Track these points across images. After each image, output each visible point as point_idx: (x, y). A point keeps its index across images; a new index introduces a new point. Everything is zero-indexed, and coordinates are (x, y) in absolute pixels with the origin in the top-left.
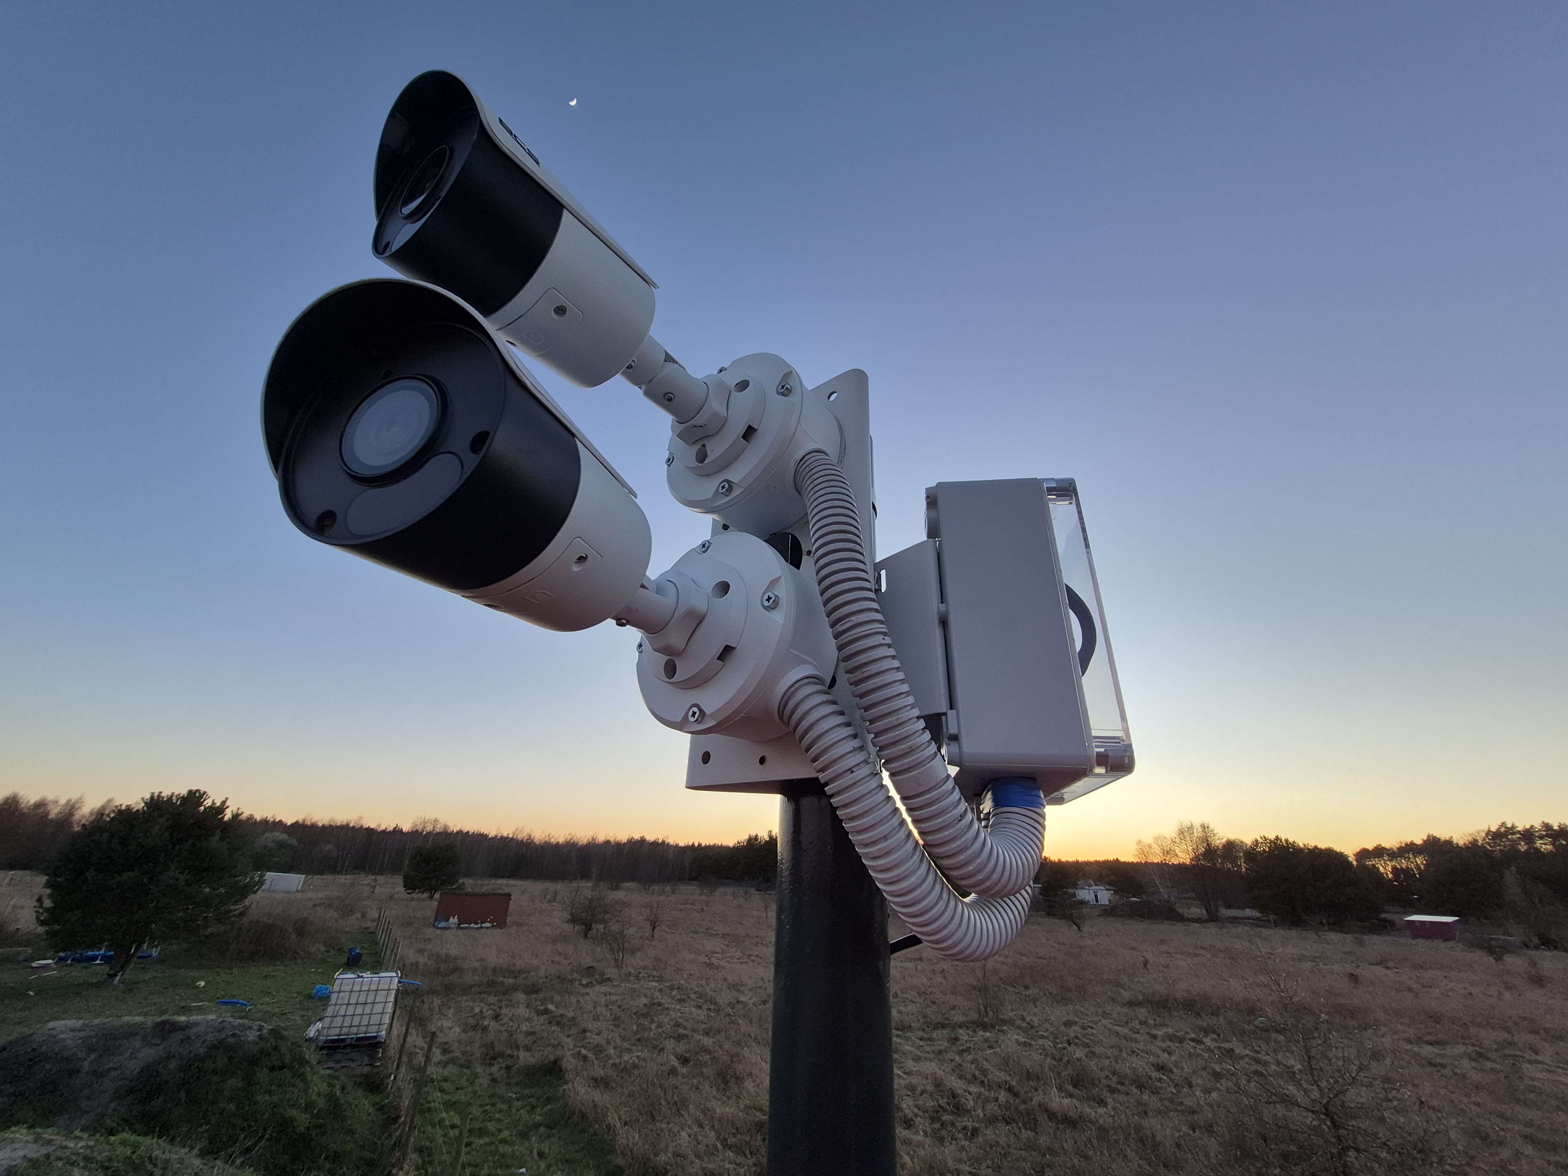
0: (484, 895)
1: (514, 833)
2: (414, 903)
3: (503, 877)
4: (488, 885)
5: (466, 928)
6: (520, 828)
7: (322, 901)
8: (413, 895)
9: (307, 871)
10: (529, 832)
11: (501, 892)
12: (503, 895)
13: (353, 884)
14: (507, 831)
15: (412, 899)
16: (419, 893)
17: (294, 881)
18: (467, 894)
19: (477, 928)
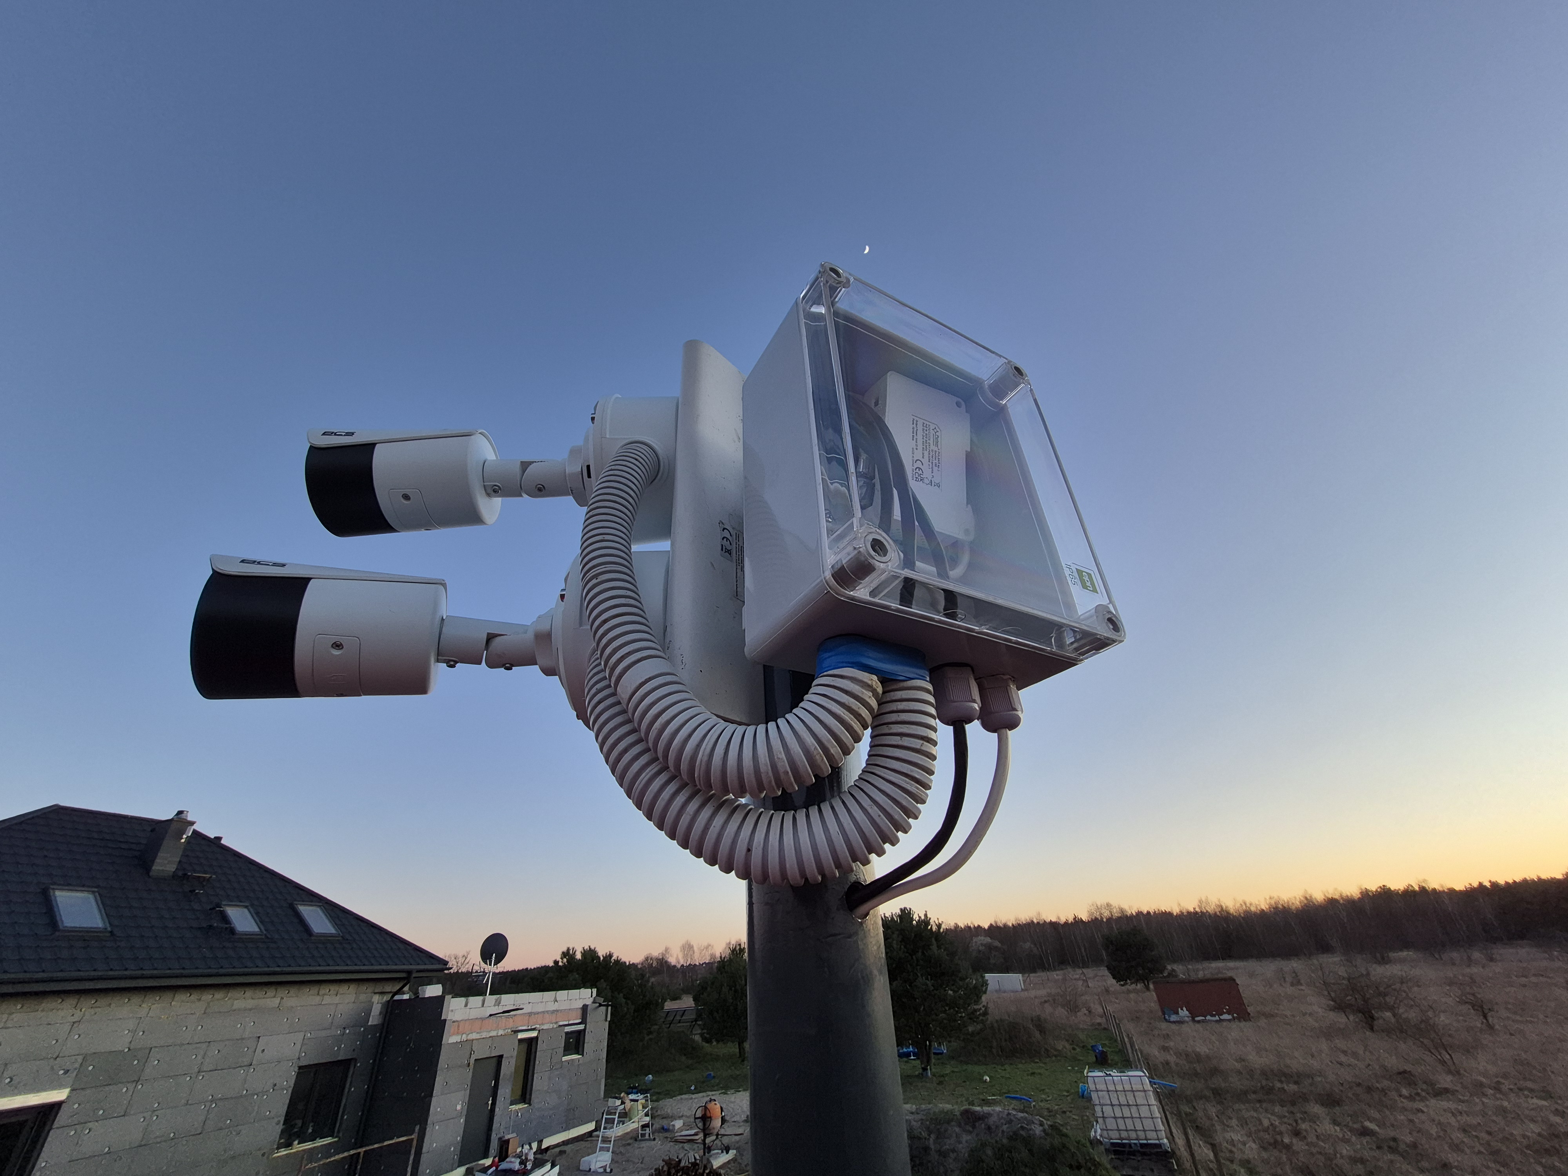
0: (1202, 981)
1: (1200, 907)
2: (1132, 996)
3: (1216, 958)
4: (1203, 969)
5: (1203, 1021)
6: (1204, 899)
7: (1046, 999)
8: (1127, 987)
9: (1022, 970)
10: (1218, 903)
11: (1220, 976)
12: (1225, 980)
13: (1064, 980)
14: (1190, 905)
15: (1129, 992)
16: (1132, 984)
17: (1013, 981)
18: (1182, 982)
19: (1217, 1021)
